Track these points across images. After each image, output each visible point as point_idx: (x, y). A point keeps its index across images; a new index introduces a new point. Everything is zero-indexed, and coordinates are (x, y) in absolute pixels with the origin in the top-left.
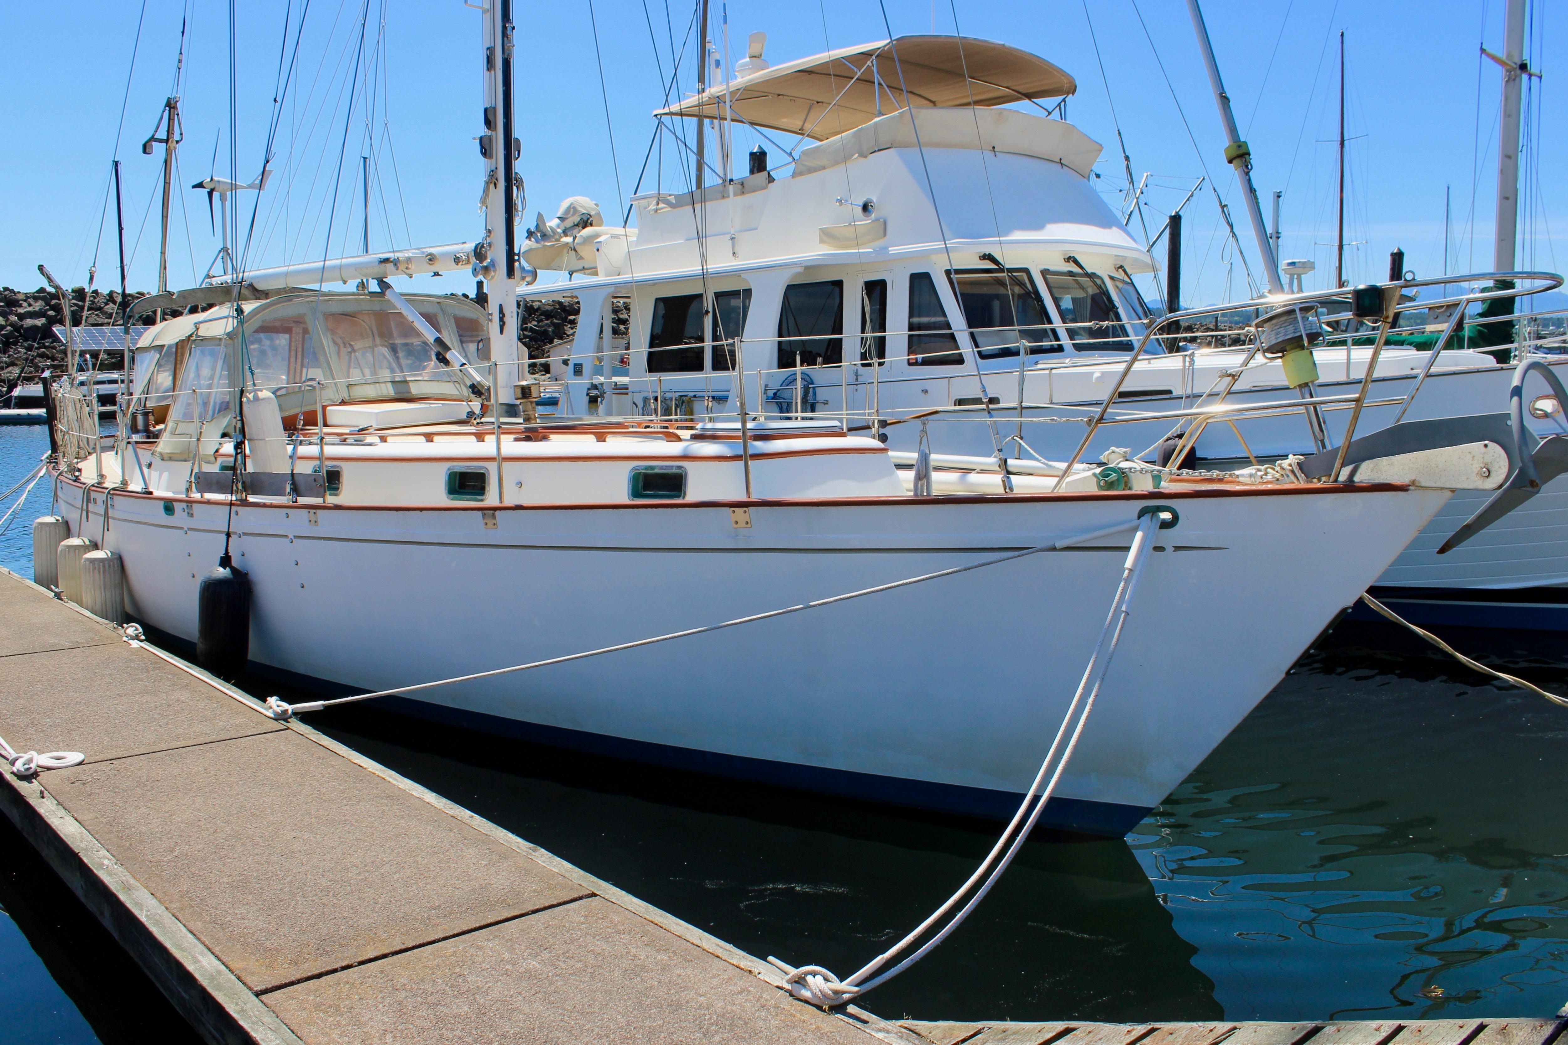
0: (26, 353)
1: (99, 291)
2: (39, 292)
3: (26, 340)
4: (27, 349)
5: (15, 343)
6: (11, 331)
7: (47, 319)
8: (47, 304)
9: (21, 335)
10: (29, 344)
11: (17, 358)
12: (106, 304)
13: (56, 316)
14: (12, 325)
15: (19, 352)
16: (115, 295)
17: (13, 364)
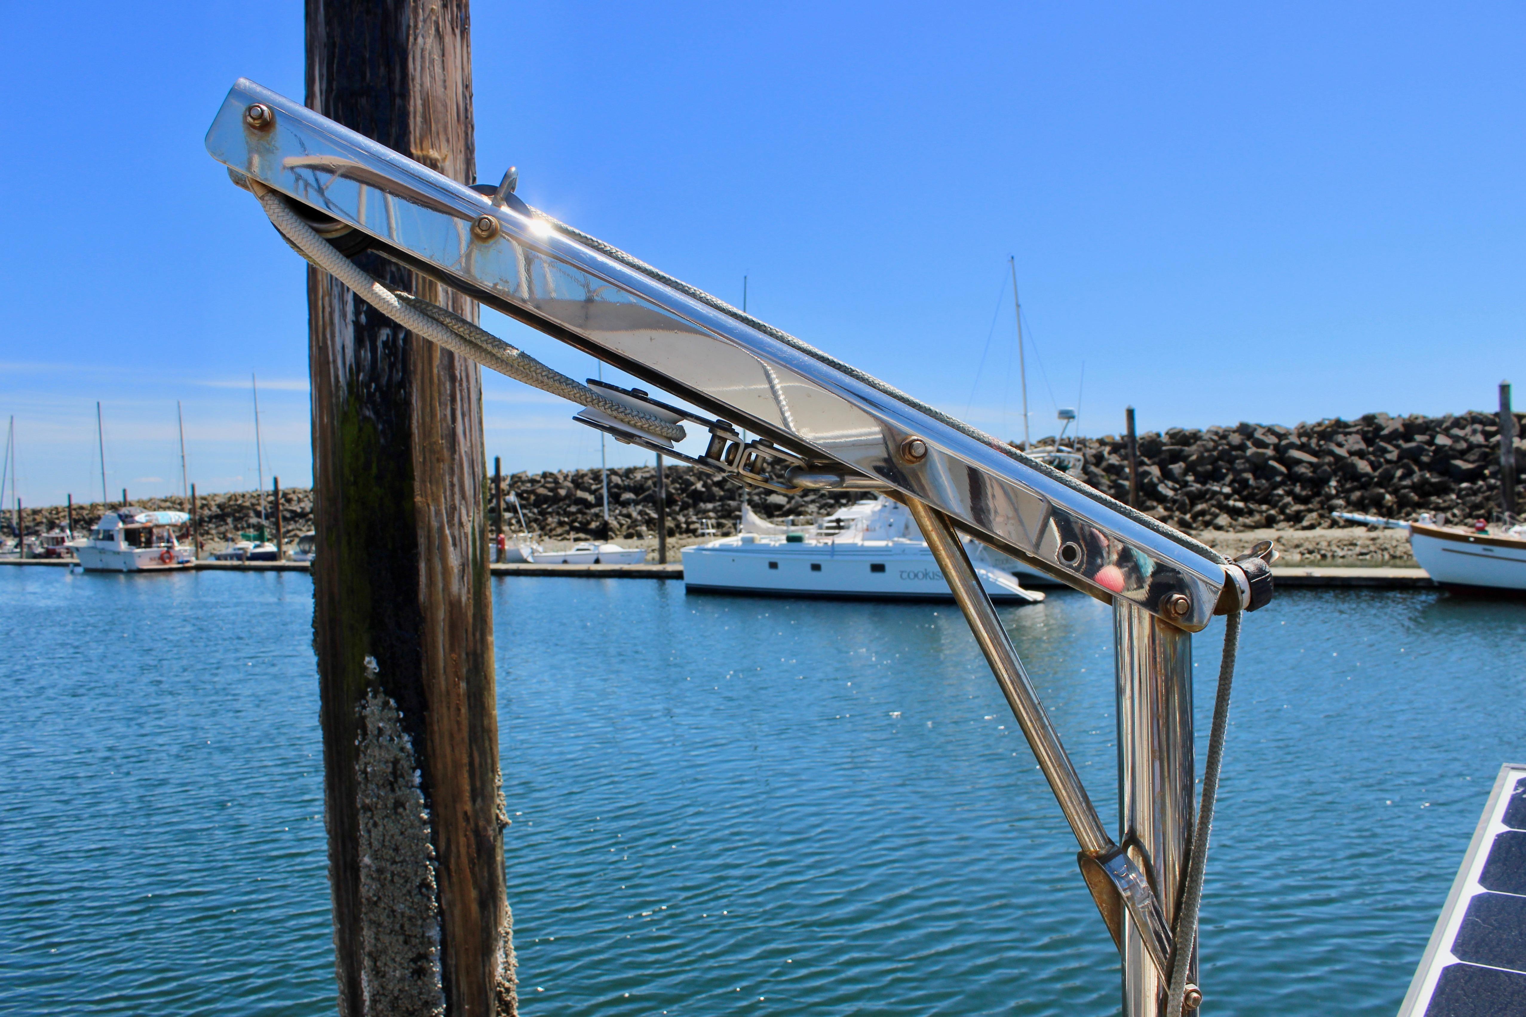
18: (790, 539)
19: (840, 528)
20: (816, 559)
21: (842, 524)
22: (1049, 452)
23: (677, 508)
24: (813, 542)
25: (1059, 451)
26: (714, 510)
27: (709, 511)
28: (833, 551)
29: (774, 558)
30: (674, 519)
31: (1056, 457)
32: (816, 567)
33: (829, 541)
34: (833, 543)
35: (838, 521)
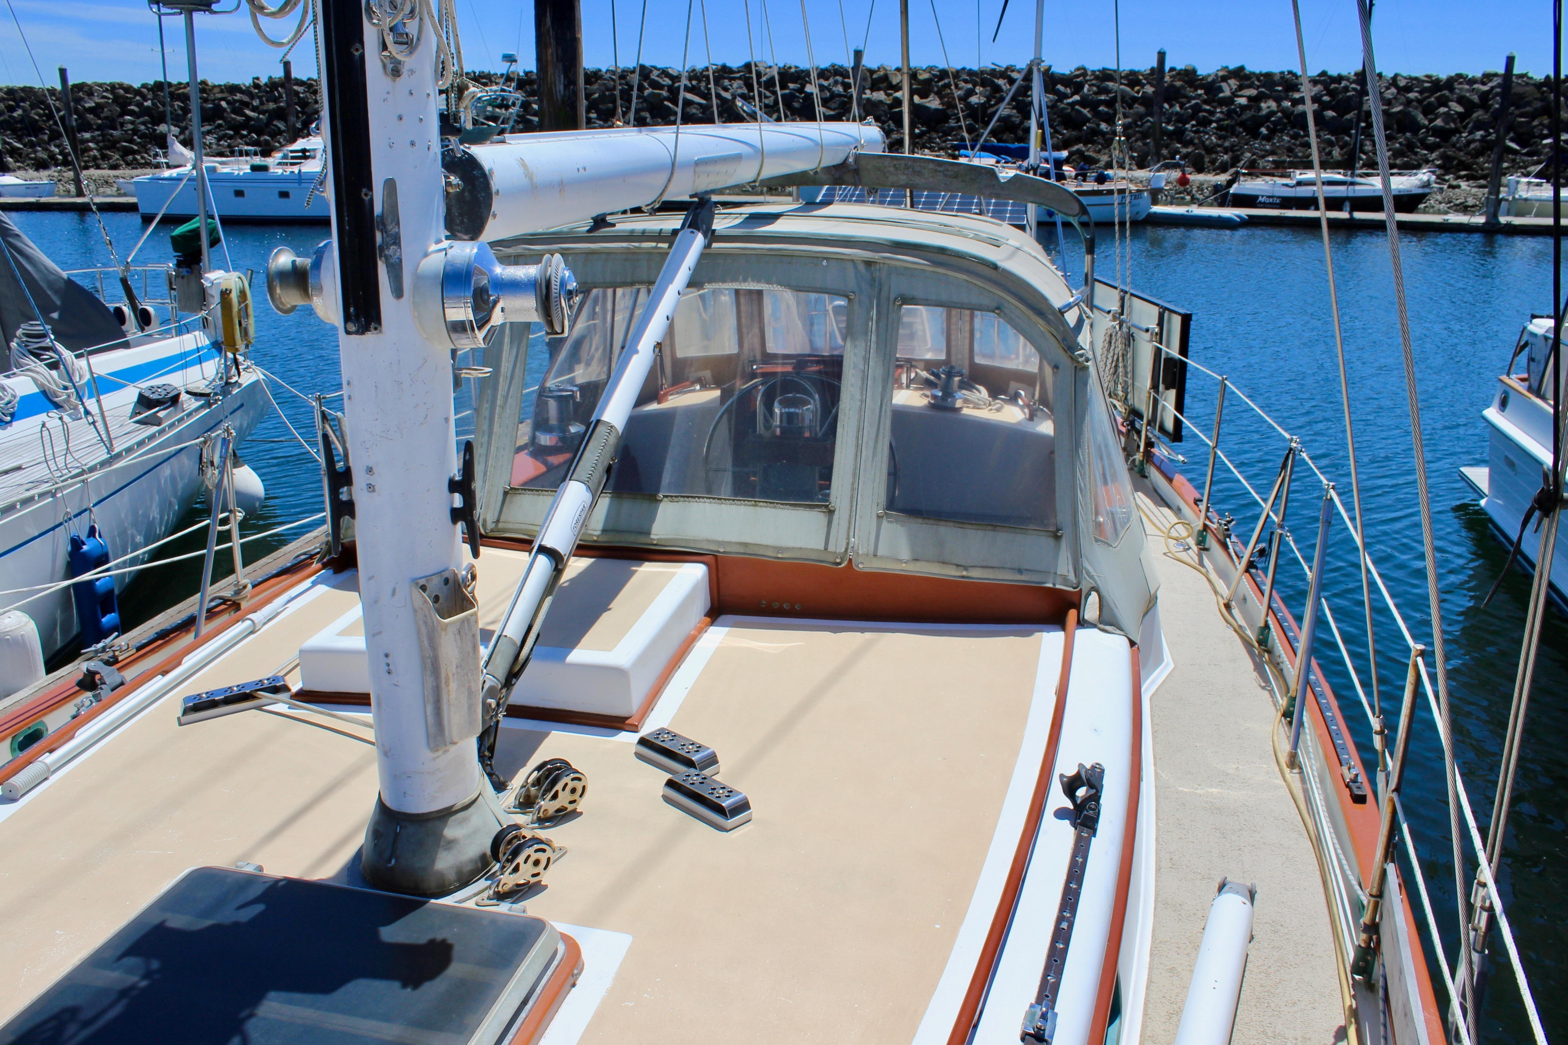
0: (1289, 142)
1: (1384, 74)
2: (1320, 75)
3: (1293, 127)
4: (1292, 137)
5: (1282, 131)
6: (1280, 118)
7: (1320, 105)
8: (1326, 88)
9: (1290, 122)
10: (1295, 133)
11: (1278, 147)
12: (1388, 88)
13: (1330, 102)
14: (1284, 111)
15: (1283, 140)
16: (1399, 78)
17: (1272, 153)
18: (254, 168)
19: (306, 158)
20: (284, 187)
21: (307, 154)
22: (495, 91)
23: (46, 138)
24: (280, 171)
25: (503, 90)
26: (93, 139)
27: (88, 141)
28: (300, 178)
29: (240, 186)
30: (45, 150)
31: (500, 95)
32: (284, 195)
33: (296, 169)
34: (300, 171)
35: (304, 151)
